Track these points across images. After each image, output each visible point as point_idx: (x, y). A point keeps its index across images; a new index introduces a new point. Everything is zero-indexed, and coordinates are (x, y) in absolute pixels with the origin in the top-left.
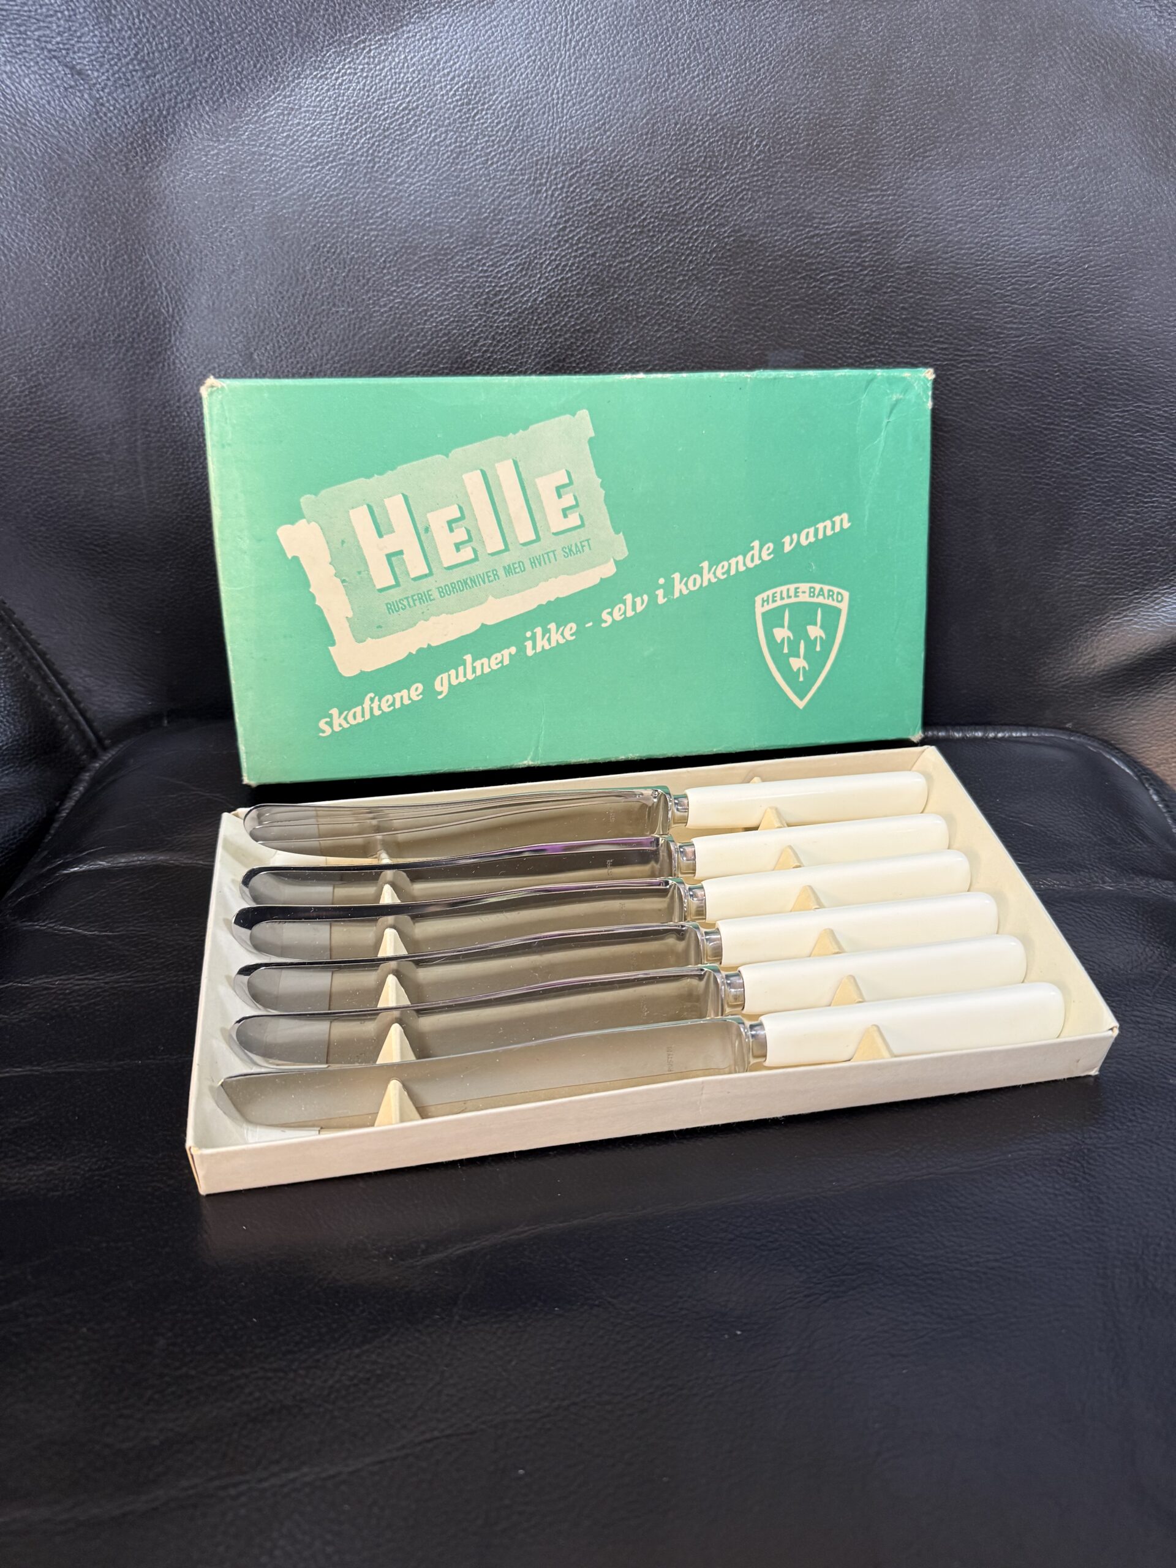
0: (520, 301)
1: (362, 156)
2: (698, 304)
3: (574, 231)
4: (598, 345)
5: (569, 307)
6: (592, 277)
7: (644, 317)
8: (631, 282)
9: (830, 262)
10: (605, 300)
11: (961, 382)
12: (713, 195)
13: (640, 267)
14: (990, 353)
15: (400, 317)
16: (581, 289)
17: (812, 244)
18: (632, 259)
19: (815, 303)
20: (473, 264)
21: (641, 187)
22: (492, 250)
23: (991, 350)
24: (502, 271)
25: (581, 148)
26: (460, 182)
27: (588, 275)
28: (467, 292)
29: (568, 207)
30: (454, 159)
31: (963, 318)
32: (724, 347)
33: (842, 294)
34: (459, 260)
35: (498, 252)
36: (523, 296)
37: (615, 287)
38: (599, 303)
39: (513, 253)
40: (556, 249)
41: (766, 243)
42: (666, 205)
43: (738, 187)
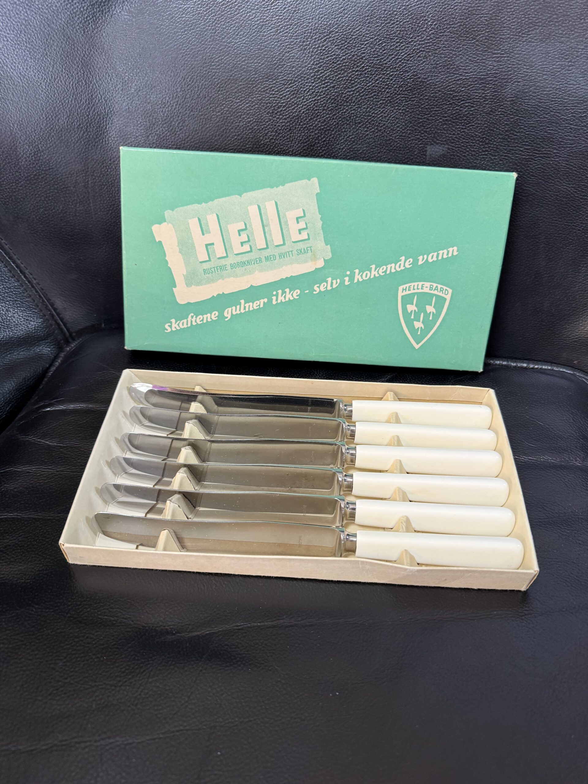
0: (291, 112)
1: (209, 26)
2: (390, 117)
3: (324, 72)
4: (333, 138)
5: (318, 116)
6: (332, 99)
7: (360, 123)
8: (353, 103)
9: (467, 95)
10: (338, 113)
11: (536, 168)
12: (403, 54)
13: (359, 95)
14: (554, 153)
15: (227, 119)
16: (325, 106)
17: (458, 84)
18: (355, 90)
19: (456, 119)
20: (267, 90)
21: (363, 48)
22: (278, 82)
23: (555, 151)
24: (282, 95)
25: (330, 24)
26: (262, 43)
27: (329, 98)
28: (263, 106)
29: (321, 59)
30: (259, 29)
31: (541, 132)
32: (403, 141)
33: (472, 114)
34: (259, 87)
35: (281, 84)
36: (293, 109)
37: (345, 106)
38: (335, 114)
39: (289, 85)
40: (313, 83)
41: (431, 83)
42: (376, 59)
43: (418, 49)
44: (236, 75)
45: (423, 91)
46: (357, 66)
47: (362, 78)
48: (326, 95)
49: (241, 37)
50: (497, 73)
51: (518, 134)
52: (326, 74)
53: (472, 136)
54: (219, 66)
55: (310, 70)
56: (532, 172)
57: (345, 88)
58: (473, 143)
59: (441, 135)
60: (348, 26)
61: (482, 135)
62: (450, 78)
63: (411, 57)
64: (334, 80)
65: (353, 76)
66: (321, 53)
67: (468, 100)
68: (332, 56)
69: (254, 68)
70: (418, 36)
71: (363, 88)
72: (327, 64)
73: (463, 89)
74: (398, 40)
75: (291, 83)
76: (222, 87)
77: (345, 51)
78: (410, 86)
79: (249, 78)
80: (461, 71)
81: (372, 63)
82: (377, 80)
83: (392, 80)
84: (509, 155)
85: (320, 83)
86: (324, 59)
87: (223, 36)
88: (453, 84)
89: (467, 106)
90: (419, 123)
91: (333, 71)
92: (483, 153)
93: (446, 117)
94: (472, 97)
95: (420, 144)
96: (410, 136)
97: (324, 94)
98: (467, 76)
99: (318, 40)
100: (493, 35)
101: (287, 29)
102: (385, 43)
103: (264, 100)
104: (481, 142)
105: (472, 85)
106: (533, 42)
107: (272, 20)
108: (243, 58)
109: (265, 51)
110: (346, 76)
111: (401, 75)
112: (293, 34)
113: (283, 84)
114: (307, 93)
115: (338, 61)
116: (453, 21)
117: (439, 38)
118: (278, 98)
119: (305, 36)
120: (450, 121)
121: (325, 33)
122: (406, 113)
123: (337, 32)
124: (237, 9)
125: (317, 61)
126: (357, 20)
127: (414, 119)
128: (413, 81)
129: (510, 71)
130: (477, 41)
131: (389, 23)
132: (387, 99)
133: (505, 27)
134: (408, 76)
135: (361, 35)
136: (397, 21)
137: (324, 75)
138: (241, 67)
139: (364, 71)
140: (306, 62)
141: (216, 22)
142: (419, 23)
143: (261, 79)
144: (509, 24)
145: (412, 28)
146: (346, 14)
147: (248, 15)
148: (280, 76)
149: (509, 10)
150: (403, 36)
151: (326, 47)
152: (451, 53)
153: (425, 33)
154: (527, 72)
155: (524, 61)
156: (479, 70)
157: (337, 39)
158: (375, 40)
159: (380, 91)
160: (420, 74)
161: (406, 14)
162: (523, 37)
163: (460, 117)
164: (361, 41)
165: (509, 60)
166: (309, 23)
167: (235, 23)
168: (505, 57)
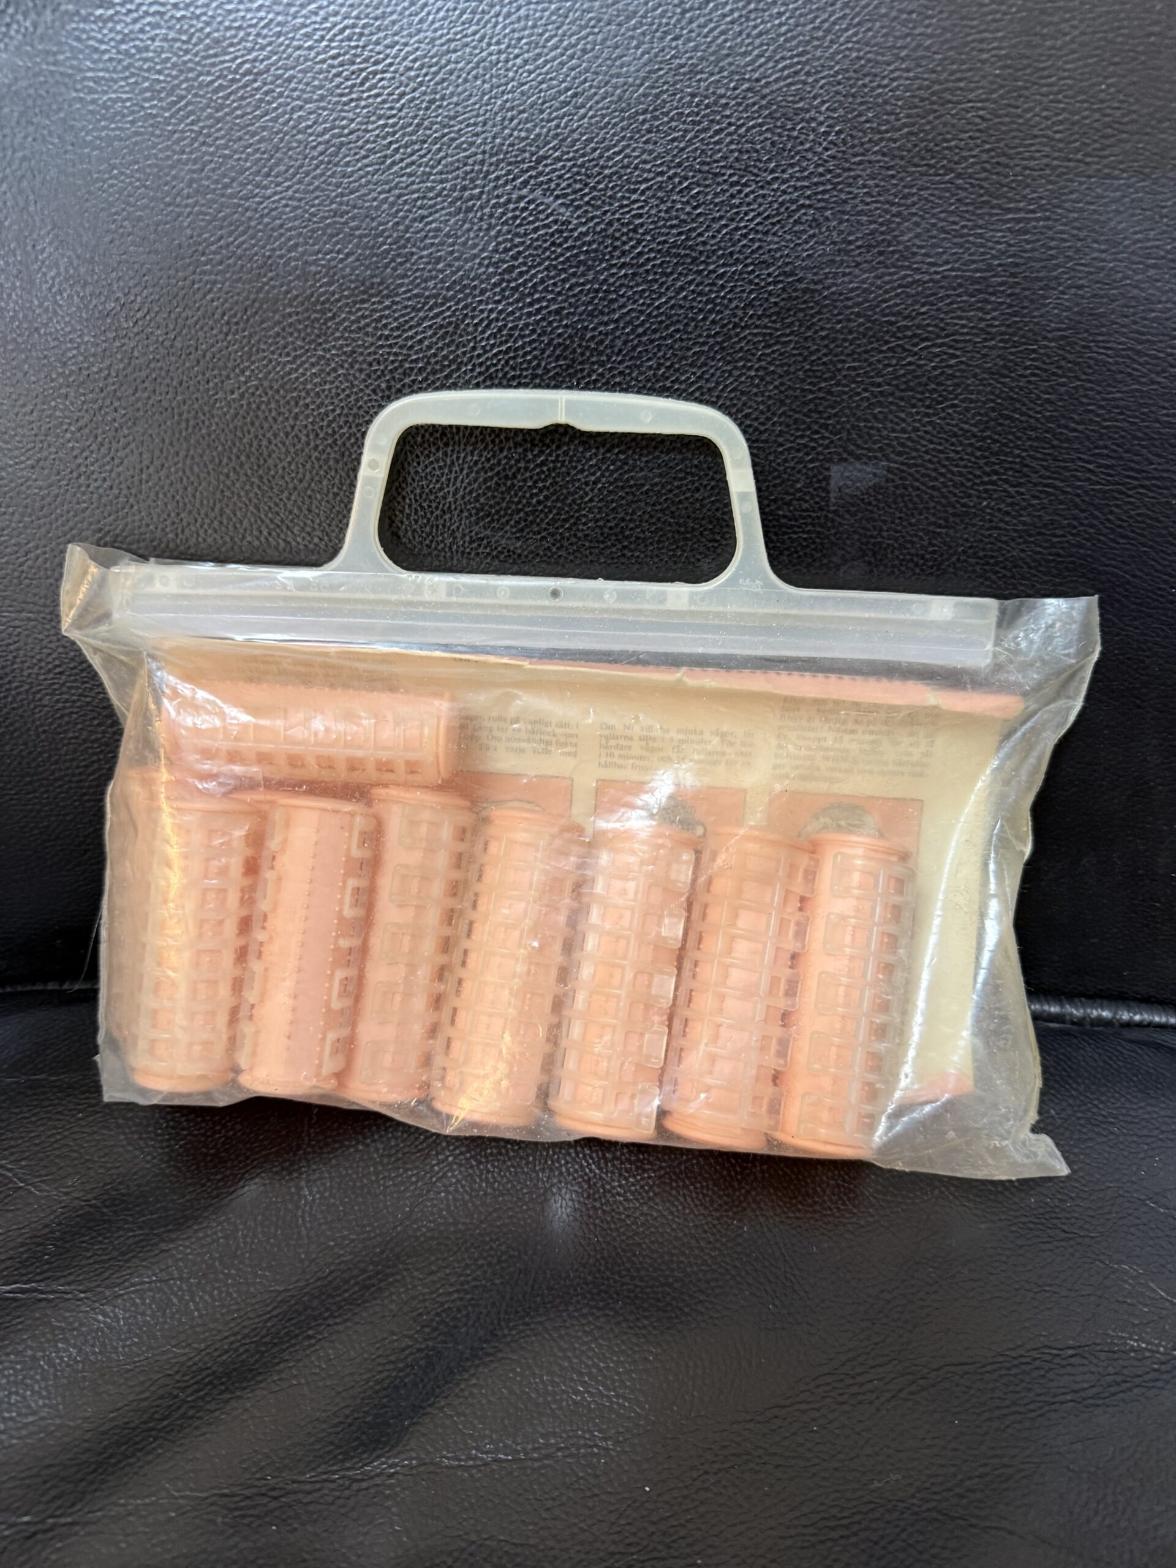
44: (273, 287)
45: (812, 316)
46: (623, 253)
47: (637, 285)
48: (540, 335)
49: (280, 179)
50: (1017, 265)
51: (1080, 428)
52: (534, 276)
53: (955, 435)
54: (221, 263)
55: (487, 266)
56: (1120, 527)
57: (591, 314)
58: (957, 452)
59: (868, 434)
60: (590, 140)
61: (982, 431)
62: (887, 278)
63: (773, 224)
64: (559, 294)
65: (611, 280)
66: (515, 218)
67: (938, 337)
68: (547, 226)
69: (323, 266)
70: (792, 165)
71: (641, 312)
72: (536, 249)
73: (923, 310)
74: (735, 178)
75: (436, 305)
76: (237, 323)
77: (586, 212)
78: (776, 304)
79: (312, 295)
80: (919, 258)
81: (665, 242)
82: (682, 288)
83: (723, 287)
84: (1058, 483)
85: (517, 301)
86: (526, 234)
87: (226, 180)
88: (897, 295)
89: (937, 355)
90: (805, 403)
91: (555, 267)
92: (986, 479)
93: (879, 385)
94: (950, 329)
95: (811, 461)
96: (780, 440)
97: (533, 331)
98: (936, 273)
99: (506, 183)
100: (1003, 160)
101: (412, 154)
102: (699, 185)
103: (362, 354)
104: (979, 449)
105: (948, 296)
106: (1116, 178)
107: (366, 131)
108: (289, 239)
109: (353, 218)
110: (591, 282)
111: (749, 273)
112: (433, 167)
113: (414, 309)
114: (483, 332)
115: (566, 239)
116: (888, 122)
117: (850, 169)
118: (401, 347)
119: (467, 173)
120: (892, 394)
121: (523, 161)
122: (768, 379)
123: (558, 159)
124: (261, 100)
125: (505, 241)
126: (615, 125)
127: (791, 392)
128: (784, 289)
129: (1053, 257)
130: (959, 176)
131: (705, 130)
132: (711, 341)
133: (1036, 137)
134: (769, 275)
135: (628, 167)
136: (730, 124)
137: (530, 280)
138: (285, 264)
139: (643, 265)
140: (475, 246)
141: (201, 139)
142: (793, 129)
143: (347, 297)
144: (1048, 128)
145: (773, 144)
146: (583, 106)
147: (295, 116)
148: (402, 285)
149: (1045, 89)
150: (747, 166)
151: (529, 203)
152: (887, 211)
153: (810, 155)
154: (1103, 260)
155: (1094, 230)
156: (966, 257)
157: (560, 177)
158: (670, 178)
159: (693, 319)
160: (803, 268)
161: (754, 104)
162: (1087, 164)
163: (920, 384)
164: (628, 181)
165: (1050, 228)
166: (477, 135)
167: (260, 141)
168: (1038, 220)
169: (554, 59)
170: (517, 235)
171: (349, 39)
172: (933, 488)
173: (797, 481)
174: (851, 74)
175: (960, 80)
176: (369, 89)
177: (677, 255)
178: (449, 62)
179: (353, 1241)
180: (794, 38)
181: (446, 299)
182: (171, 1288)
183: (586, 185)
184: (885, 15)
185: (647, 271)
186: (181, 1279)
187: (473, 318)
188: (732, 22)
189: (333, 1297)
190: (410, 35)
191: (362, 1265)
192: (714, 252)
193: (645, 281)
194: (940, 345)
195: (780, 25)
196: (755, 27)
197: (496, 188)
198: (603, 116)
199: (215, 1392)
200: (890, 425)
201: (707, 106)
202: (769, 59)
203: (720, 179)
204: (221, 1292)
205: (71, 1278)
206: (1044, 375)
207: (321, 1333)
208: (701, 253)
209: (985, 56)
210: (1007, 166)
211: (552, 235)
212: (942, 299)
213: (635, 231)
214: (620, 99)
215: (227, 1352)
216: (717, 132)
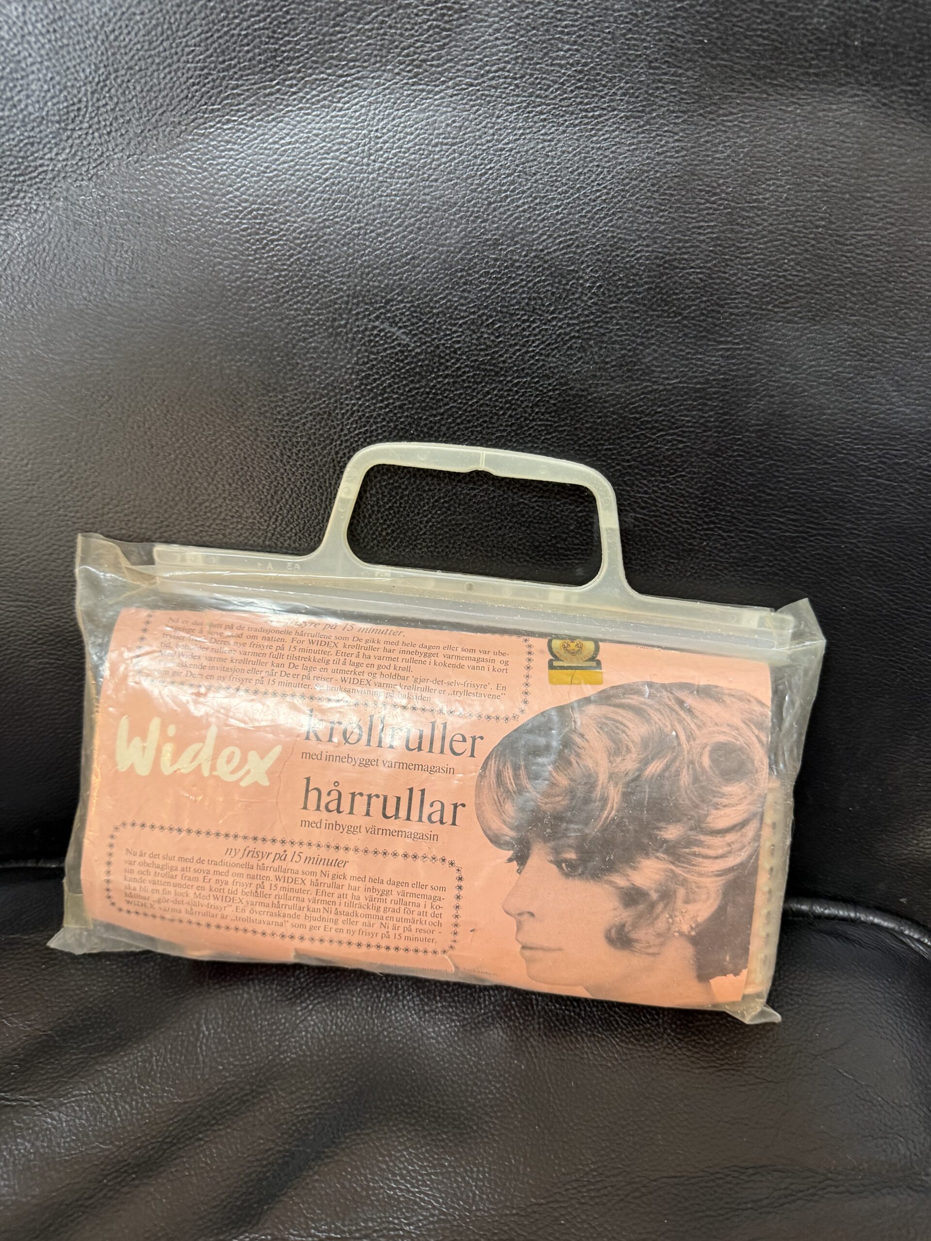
169: (398, 234)
170: (373, 353)
171: (255, 218)
172: (668, 532)
173: (571, 524)
174: (608, 248)
175: (685, 253)
176: (268, 252)
177: (484, 370)
178: (325, 234)
179: (236, 1066)
180: (567, 222)
181: (322, 396)
182: (101, 1099)
183: (421, 320)
184: (632, 209)
185: (463, 381)
186: (109, 1092)
187: (341, 409)
188: (524, 211)
189: (218, 1109)
190: (298, 216)
191: (242, 1085)
192: (511, 368)
193: (462, 387)
194: (672, 434)
195: (558, 214)
196: (540, 215)
197: (357, 320)
198: (432, 273)
199: (129, 1179)
200: (635, 488)
201: (506, 267)
202: (550, 236)
203: (515, 318)
204: (137, 1103)
205: (29, 1090)
206: (747, 456)
207: (208, 1136)
208: (501, 369)
209: (702, 238)
210: (719, 312)
211: (397, 354)
212: (673, 403)
213: (455, 352)
214: (444, 261)
215: (139, 1148)
216: (513, 285)
